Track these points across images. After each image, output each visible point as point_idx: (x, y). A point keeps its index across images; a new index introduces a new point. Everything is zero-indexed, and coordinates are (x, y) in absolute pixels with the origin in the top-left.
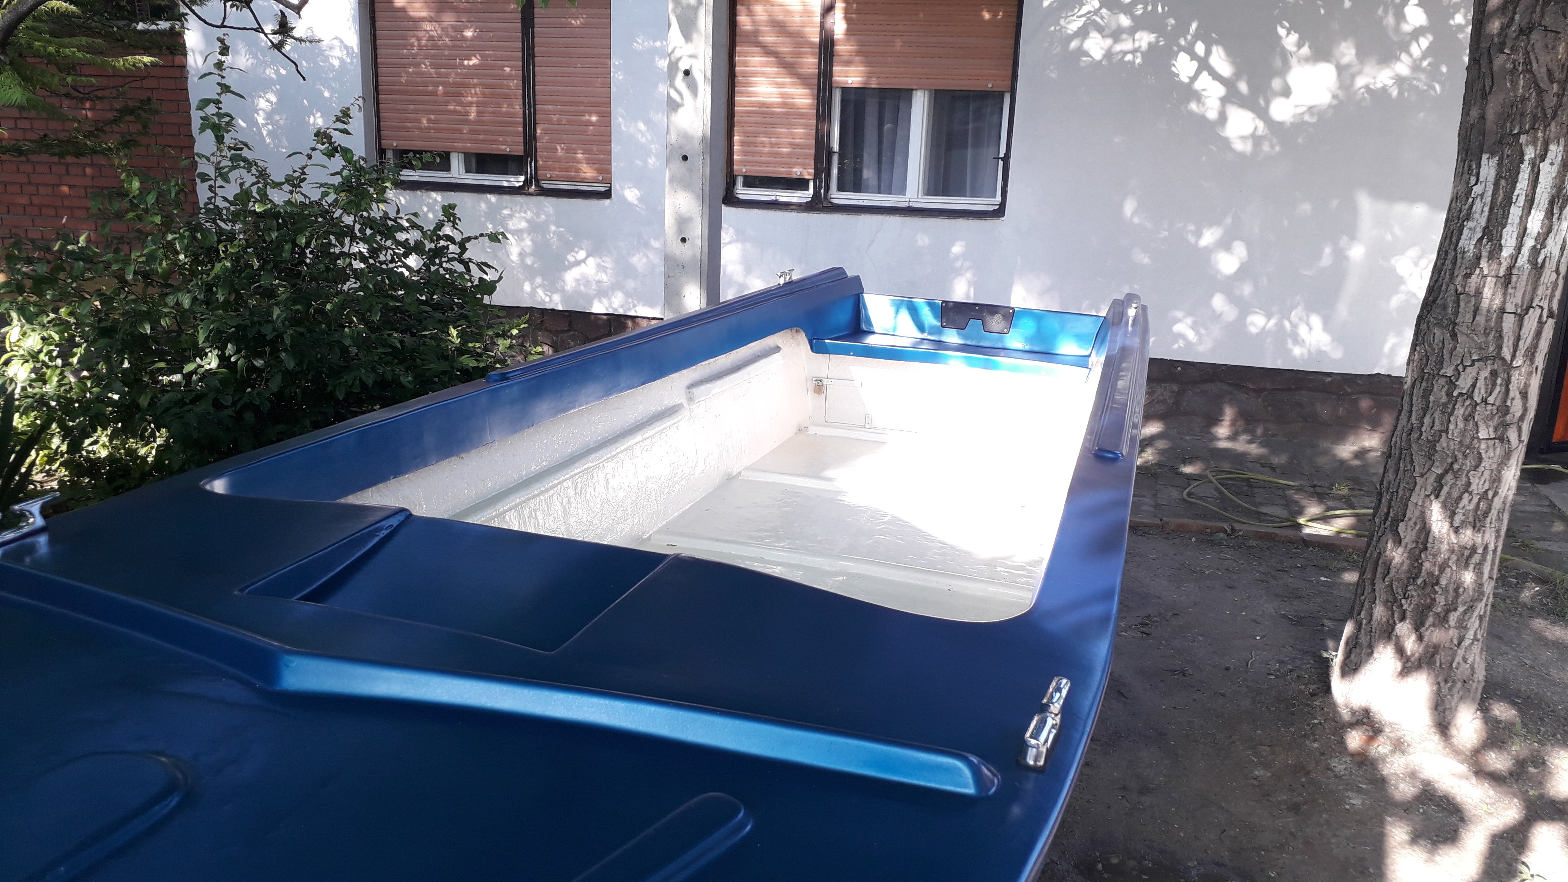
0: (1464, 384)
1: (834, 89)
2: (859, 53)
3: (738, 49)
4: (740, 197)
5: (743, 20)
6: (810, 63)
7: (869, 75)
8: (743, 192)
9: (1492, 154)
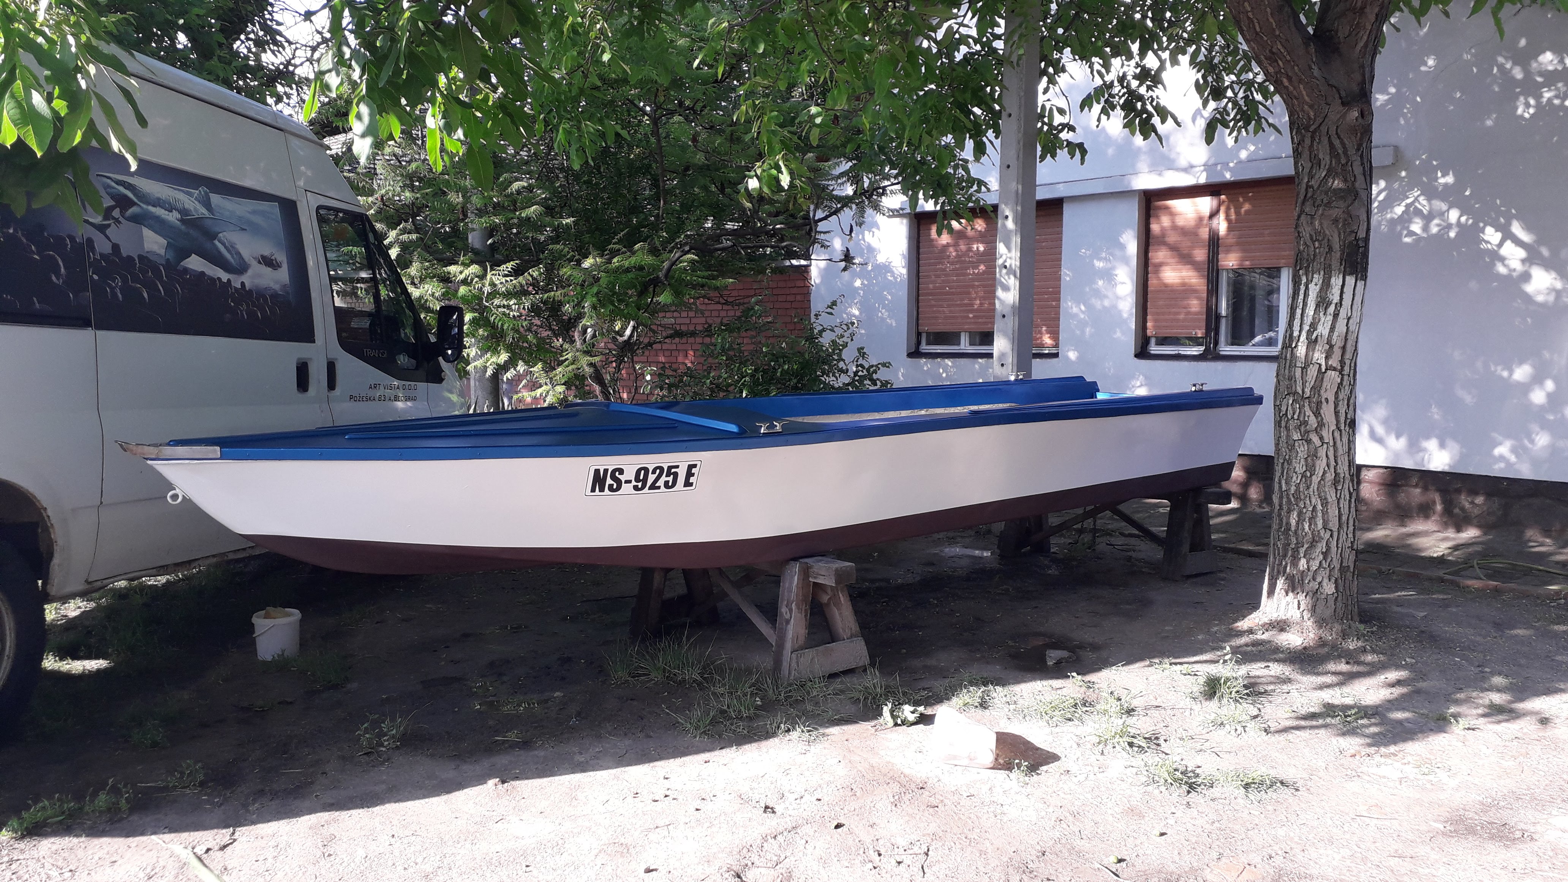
1: (1220, 272)
2: (1238, 244)
3: (1150, 248)
4: (1152, 352)
5: (1155, 227)
6: (1201, 255)
7: (1243, 259)
8: (1154, 349)
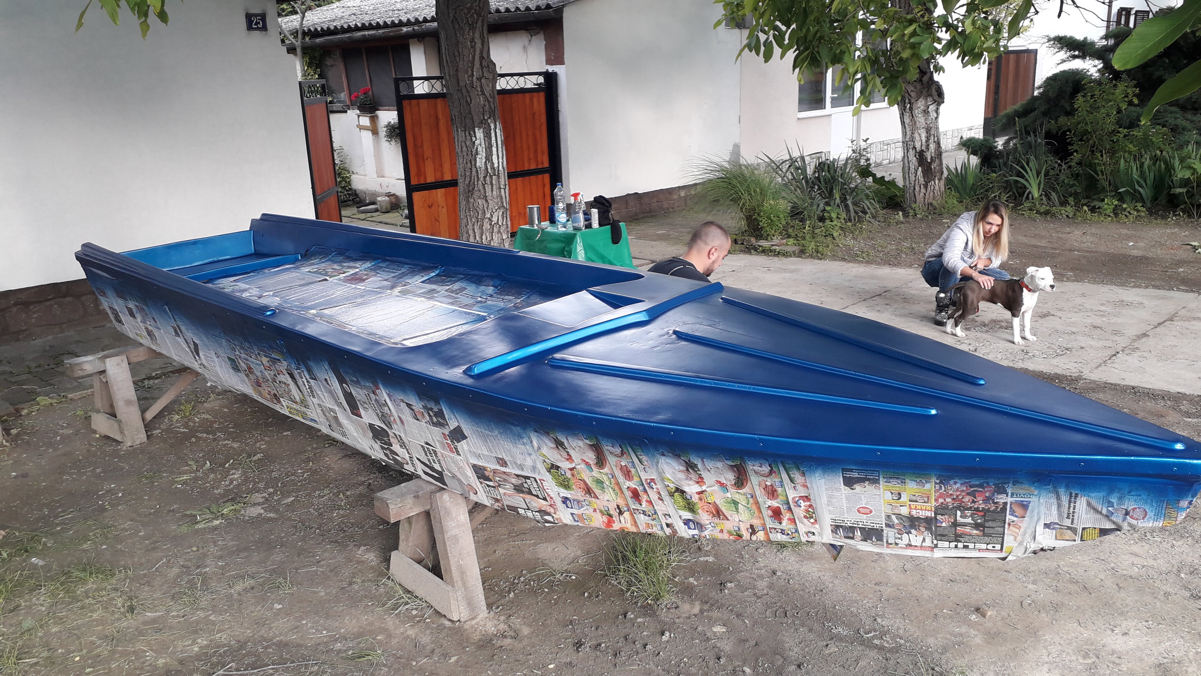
0: (495, 219)
9: (480, 128)
